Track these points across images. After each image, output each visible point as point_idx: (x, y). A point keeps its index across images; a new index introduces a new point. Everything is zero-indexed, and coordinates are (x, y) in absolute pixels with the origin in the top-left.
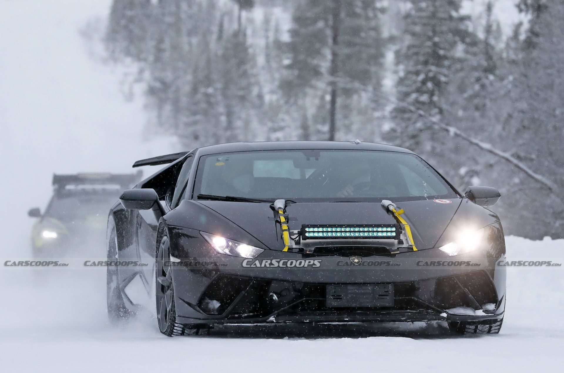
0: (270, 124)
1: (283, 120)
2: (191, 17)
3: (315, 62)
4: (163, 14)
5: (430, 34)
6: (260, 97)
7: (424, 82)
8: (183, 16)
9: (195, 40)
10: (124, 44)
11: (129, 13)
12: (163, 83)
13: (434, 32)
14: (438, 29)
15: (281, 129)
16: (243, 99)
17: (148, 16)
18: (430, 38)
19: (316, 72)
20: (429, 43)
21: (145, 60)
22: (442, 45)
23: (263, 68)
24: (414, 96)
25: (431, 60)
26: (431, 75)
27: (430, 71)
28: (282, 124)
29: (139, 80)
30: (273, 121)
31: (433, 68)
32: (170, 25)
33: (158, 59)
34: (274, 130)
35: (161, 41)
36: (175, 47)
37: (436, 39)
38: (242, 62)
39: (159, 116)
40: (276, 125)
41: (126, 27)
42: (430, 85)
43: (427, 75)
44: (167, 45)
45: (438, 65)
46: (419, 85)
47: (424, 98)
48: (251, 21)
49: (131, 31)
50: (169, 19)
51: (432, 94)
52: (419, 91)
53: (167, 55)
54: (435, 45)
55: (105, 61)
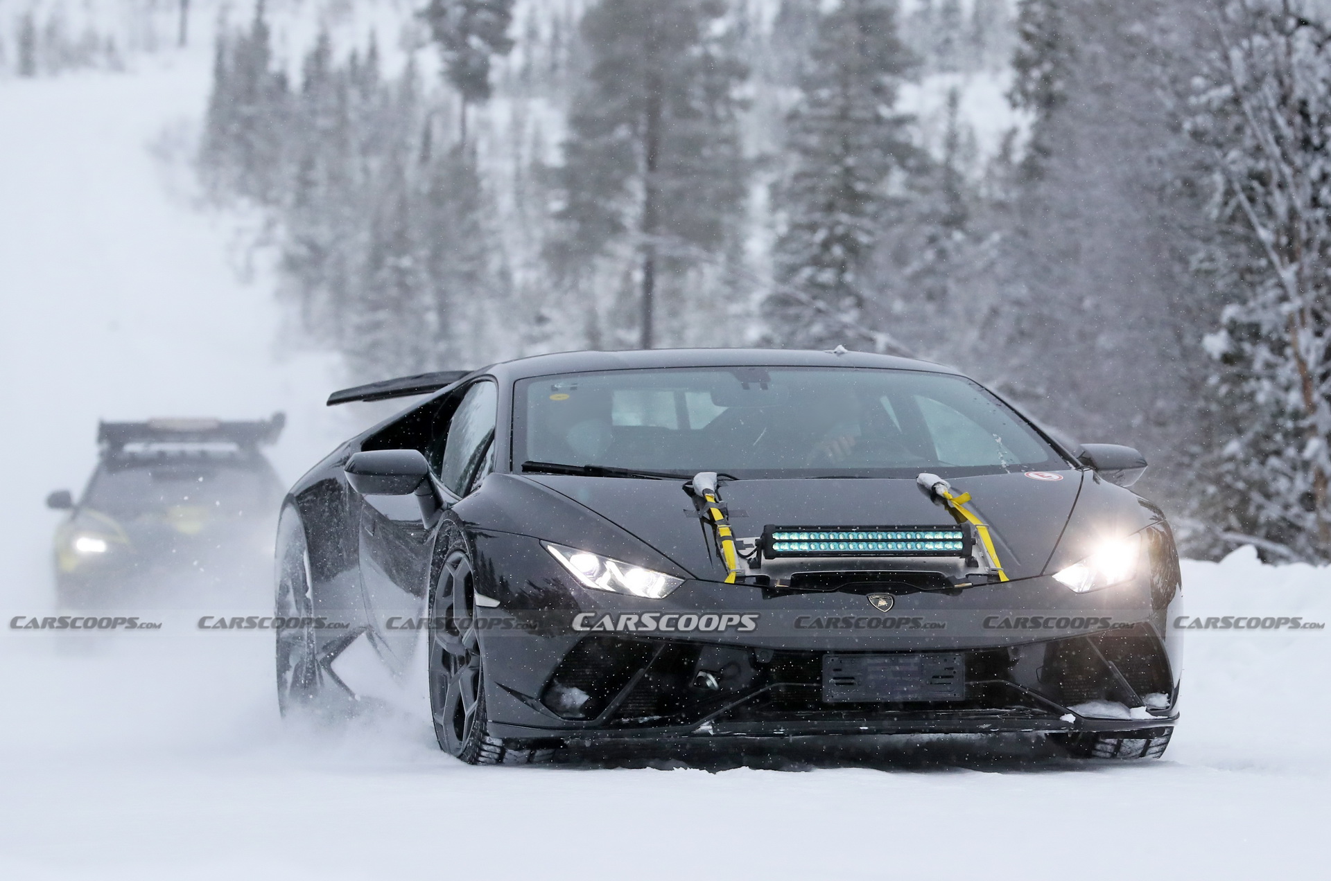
2: (366, 118)
3: (613, 205)
4: (314, 113)
5: (838, 150)
6: (505, 275)
7: (826, 245)
8: (352, 116)
9: (375, 163)
10: (236, 171)
11: (246, 110)
12: (313, 247)
13: (847, 148)
14: (853, 140)
15: (546, 338)
16: (470, 278)
17: (284, 116)
18: (837, 160)
19: (615, 227)
20: (836, 169)
21: (277, 202)
22: (861, 173)
23: (510, 217)
24: (807, 272)
25: (841, 202)
26: (840, 230)
27: (838, 223)
29: (263, 242)
31: (844, 218)
32: (326, 133)
33: (302, 201)
34: (532, 340)
35: (308, 164)
36: (336, 178)
37: (850, 161)
38: (469, 206)
39: (306, 313)
41: (239, 138)
42: (837, 251)
43: (831, 228)
44: (319, 173)
45: (853, 212)
46: (815, 250)
47: (827, 276)
48: (486, 125)
49: (249, 146)
50: (323, 122)
51: (841, 267)
52: (817, 262)
53: (320, 192)
54: (848, 171)
55: (198, 205)
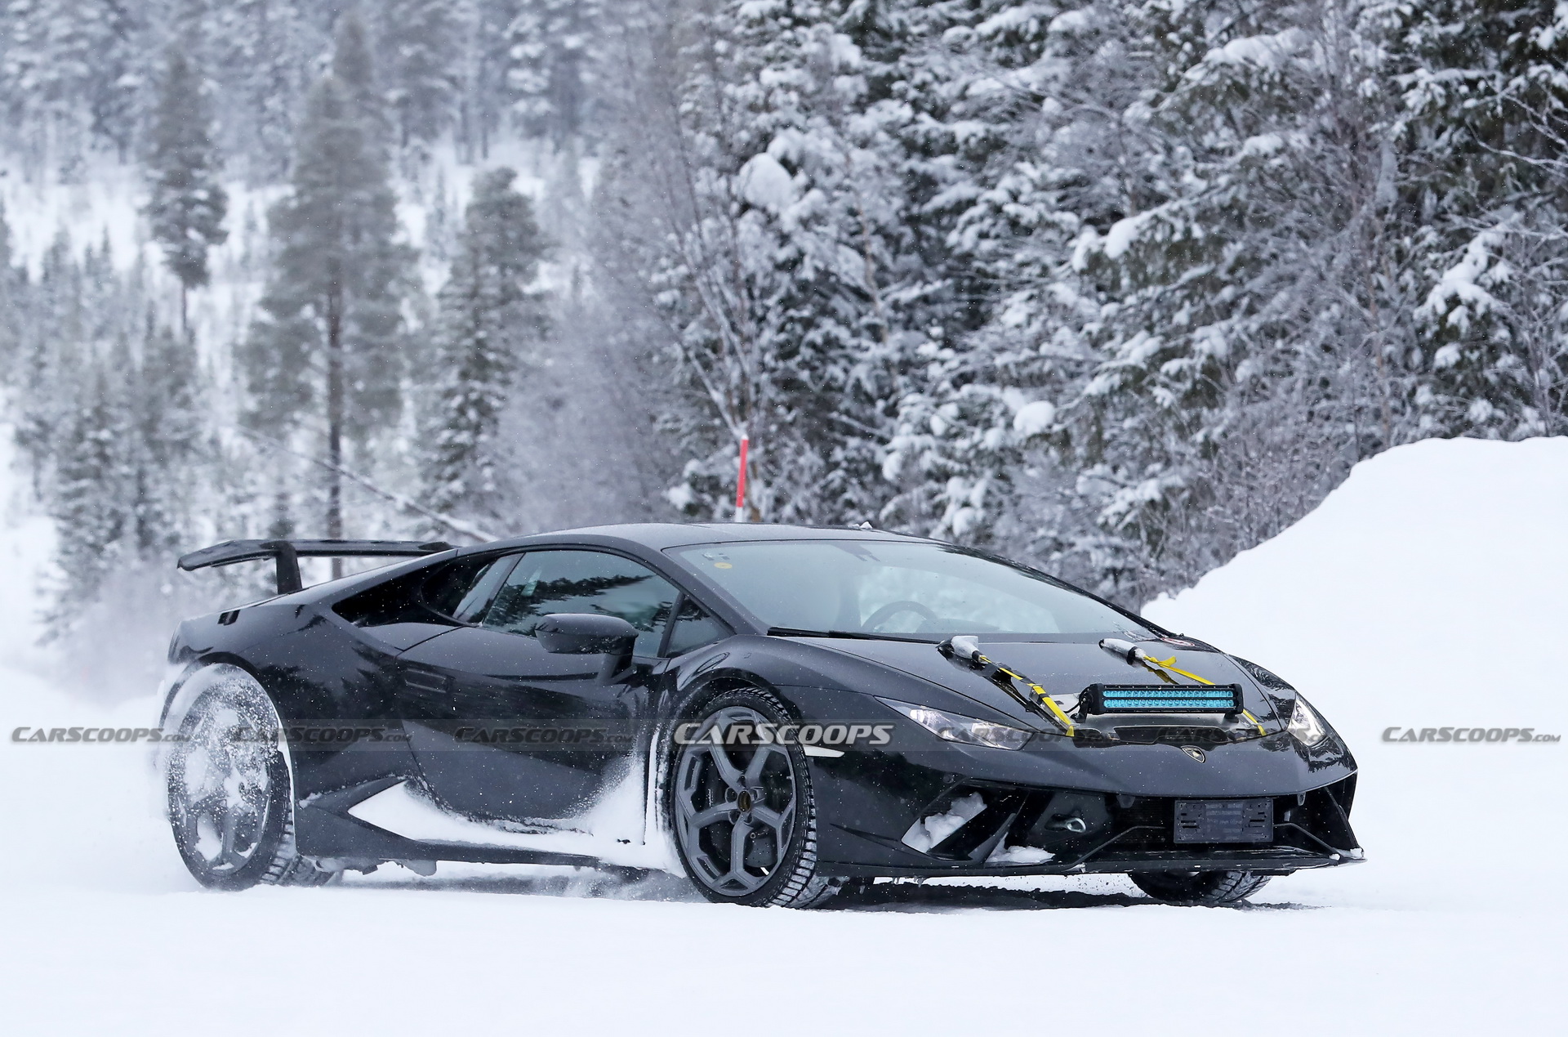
0: (230, 491)
1: (253, 483)
2: (99, 305)
3: (302, 378)
4: (52, 302)
5: (470, 324)
6: (214, 442)
7: (462, 411)
8: (86, 303)
9: (106, 347)
12: (40, 423)
14: (483, 316)
15: (251, 497)
16: (184, 446)
17: (24, 306)
18: (469, 333)
19: (304, 396)
20: (469, 342)
21: (14, 383)
22: (492, 345)
23: (227, 392)
24: (445, 435)
25: (474, 372)
26: (473, 396)
27: (472, 390)
28: (251, 489)
30: (235, 486)
31: (477, 385)
32: (62, 320)
33: (36, 381)
34: (238, 501)
35: (42, 349)
36: (67, 361)
37: (481, 334)
38: (180, 383)
40: (241, 493)
42: (472, 414)
43: (466, 396)
44: (53, 357)
45: (484, 380)
46: (453, 414)
47: (463, 438)
48: (207, 308)
50: (59, 310)
51: (477, 429)
52: (454, 426)
53: (50, 373)
54: (480, 343)
